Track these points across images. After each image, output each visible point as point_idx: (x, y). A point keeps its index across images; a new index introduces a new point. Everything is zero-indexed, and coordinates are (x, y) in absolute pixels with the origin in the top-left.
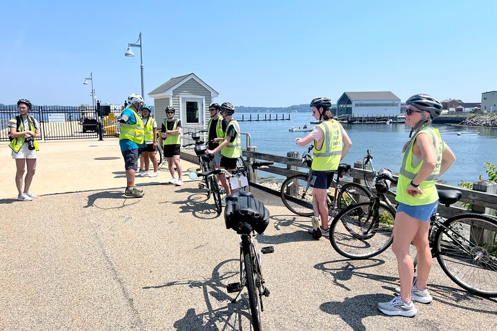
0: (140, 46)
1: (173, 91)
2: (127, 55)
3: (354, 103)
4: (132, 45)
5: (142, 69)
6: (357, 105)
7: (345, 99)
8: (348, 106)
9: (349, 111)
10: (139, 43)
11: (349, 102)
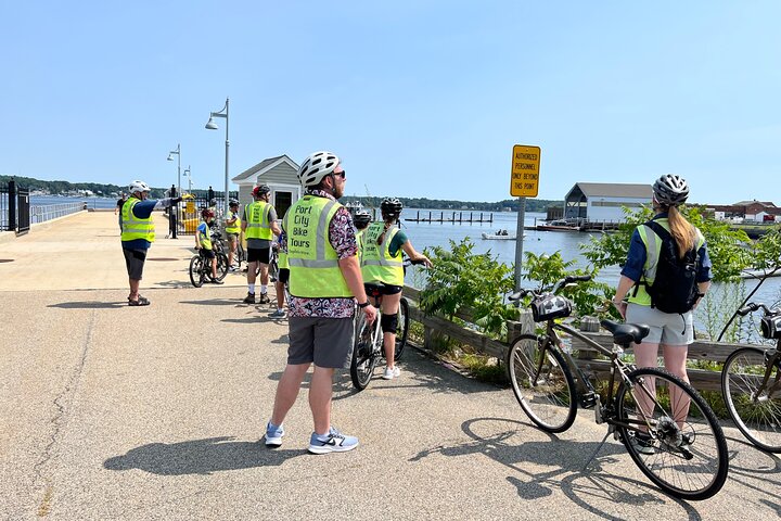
0: (226, 116)
1: (258, 178)
2: (208, 127)
3: (590, 200)
4: (215, 115)
5: (227, 146)
6: (594, 204)
7: (577, 193)
8: (582, 204)
9: (583, 212)
10: (224, 113)
11: (584, 199)
